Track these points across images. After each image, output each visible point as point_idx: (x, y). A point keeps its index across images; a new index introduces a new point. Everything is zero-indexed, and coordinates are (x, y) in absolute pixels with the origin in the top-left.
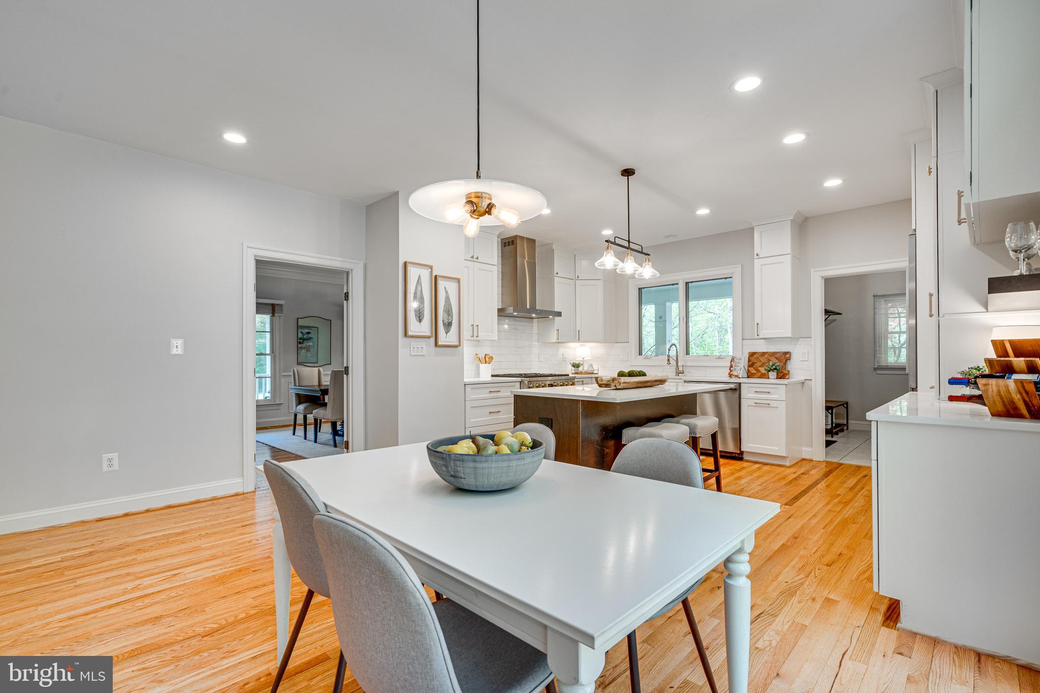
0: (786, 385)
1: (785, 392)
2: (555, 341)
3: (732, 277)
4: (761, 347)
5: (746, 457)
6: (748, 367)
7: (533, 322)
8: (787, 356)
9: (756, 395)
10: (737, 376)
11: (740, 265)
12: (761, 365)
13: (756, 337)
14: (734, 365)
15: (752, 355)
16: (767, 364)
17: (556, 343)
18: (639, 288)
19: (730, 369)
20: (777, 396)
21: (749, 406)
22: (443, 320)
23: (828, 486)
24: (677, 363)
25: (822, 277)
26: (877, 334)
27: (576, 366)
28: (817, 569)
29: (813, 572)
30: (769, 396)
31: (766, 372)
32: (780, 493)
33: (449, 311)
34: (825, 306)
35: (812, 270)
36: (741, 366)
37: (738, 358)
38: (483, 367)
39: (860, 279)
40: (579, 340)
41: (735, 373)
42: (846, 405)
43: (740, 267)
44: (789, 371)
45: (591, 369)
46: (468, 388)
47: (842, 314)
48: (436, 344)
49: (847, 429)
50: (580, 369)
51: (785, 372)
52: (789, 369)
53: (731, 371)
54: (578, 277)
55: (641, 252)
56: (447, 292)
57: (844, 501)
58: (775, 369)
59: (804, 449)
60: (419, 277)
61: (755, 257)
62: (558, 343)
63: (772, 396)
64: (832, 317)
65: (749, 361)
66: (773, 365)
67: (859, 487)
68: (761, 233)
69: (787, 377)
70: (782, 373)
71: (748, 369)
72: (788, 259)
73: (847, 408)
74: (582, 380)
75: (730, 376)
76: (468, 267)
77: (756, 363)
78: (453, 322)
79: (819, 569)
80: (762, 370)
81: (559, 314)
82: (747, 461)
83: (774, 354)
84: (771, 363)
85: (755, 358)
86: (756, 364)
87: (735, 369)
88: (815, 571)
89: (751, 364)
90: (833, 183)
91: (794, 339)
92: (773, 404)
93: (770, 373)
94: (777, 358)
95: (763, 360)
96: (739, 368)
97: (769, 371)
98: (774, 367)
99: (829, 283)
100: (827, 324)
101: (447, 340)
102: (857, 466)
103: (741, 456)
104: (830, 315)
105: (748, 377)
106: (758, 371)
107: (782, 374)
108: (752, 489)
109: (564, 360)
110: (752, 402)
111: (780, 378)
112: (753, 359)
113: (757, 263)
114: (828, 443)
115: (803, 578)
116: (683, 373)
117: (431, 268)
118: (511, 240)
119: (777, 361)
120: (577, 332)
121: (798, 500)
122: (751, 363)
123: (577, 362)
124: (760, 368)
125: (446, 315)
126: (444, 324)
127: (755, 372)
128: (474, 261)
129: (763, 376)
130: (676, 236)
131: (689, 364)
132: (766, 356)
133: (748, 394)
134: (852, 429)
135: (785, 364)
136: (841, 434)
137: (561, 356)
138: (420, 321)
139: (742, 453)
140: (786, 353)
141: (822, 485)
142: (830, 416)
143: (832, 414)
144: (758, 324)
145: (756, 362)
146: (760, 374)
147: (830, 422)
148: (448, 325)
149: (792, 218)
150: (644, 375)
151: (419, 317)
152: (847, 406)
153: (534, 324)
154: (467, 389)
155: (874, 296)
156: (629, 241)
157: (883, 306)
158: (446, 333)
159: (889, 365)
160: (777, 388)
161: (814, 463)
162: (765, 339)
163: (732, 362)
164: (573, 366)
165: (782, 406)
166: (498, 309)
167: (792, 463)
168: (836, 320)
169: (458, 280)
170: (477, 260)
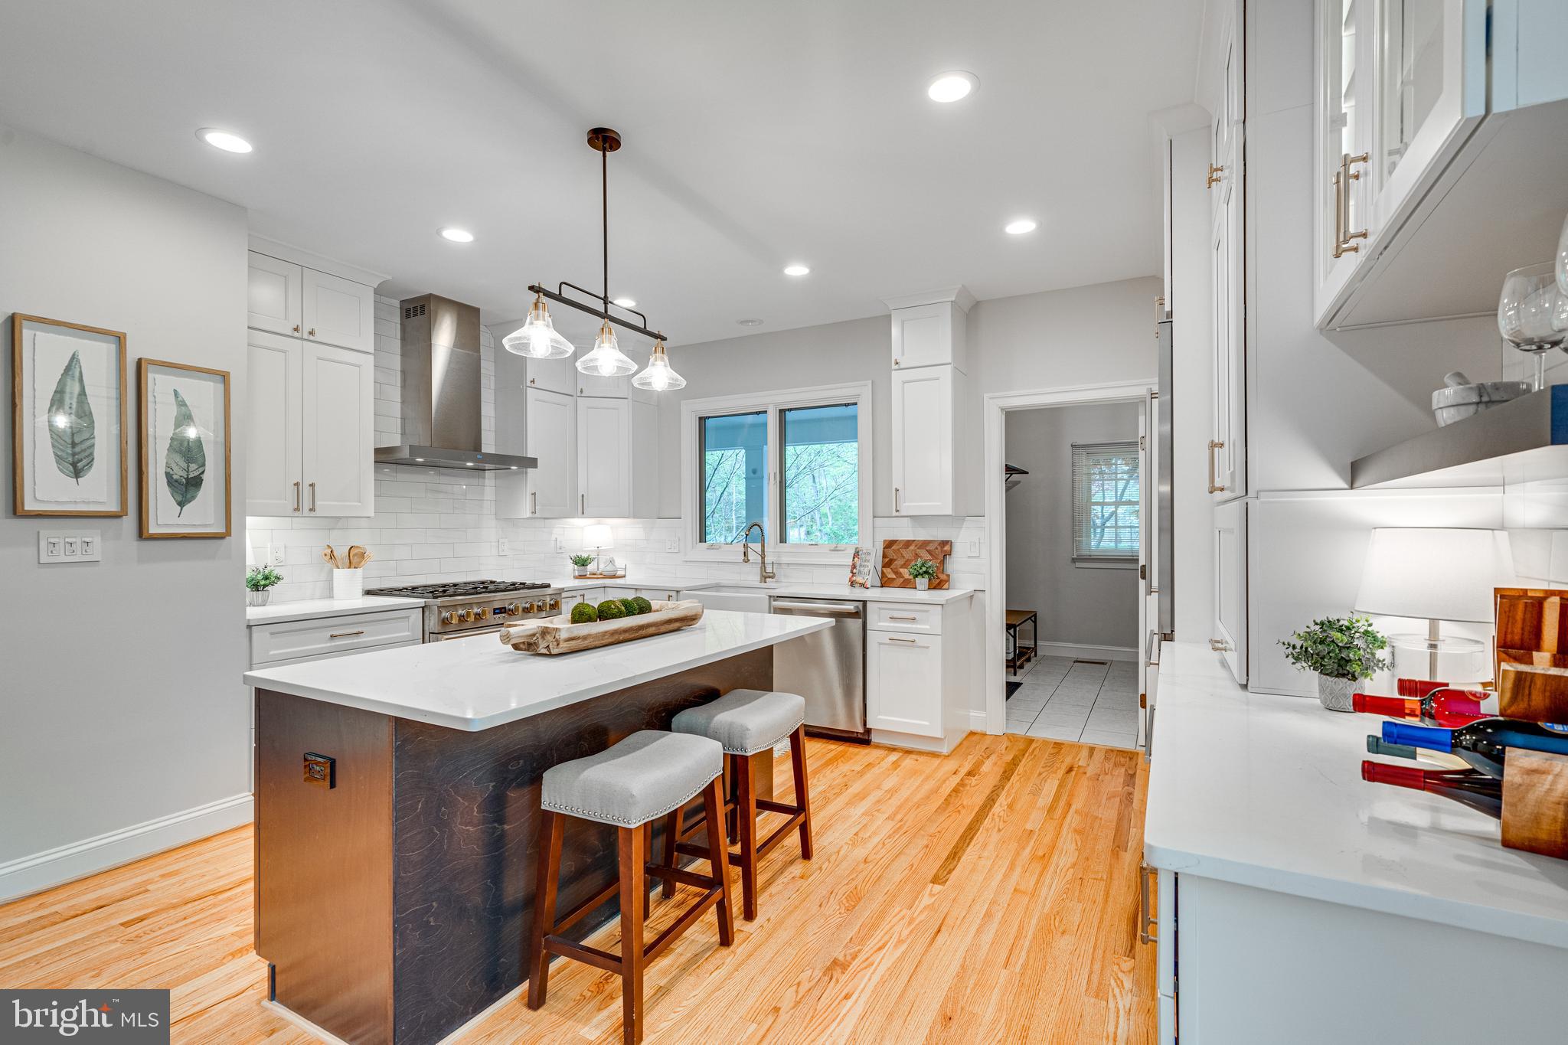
0: (942, 605)
1: (940, 617)
2: (529, 515)
3: (856, 404)
4: (905, 532)
5: (875, 738)
6: (883, 567)
7: (484, 478)
8: (947, 548)
9: (892, 624)
10: (862, 585)
11: (871, 382)
12: (905, 564)
13: (894, 513)
14: (858, 564)
15: (889, 544)
16: (913, 563)
17: (528, 518)
18: (700, 418)
19: (852, 572)
20: (928, 627)
21: (880, 644)
22: (166, 475)
23: (1010, 806)
24: (763, 558)
25: (1002, 410)
26: (1077, 505)
27: (581, 562)
30: (914, 626)
31: (911, 577)
32: (925, 842)
34: (1006, 461)
35: (986, 396)
36: (871, 565)
37: (865, 551)
38: (341, 575)
39: (1052, 415)
40: (583, 513)
41: (859, 579)
42: (1033, 617)
43: (870, 386)
44: (948, 576)
45: (610, 568)
47: (1027, 473)
48: (142, 533)
49: (1036, 655)
50: (591, 567)
51: (943, 577)
52: (949, 572)
53: (854, 574)
54: (581, 392)
55: (644, 331)
56: (180, 401)
57: (1041, 854)
58: (926, 572)
59: (973, 713)
60: (74, 358)
61: (894, 367)
62: (534, 518)
63: (918, 626)
64: (1015, 477)
65: (884, 556)
66: (923, 565)
67: (1062, 803)
68: (903, 322)
69: (946, 586)
70: (938, 578)
71: (883, 573)
72: (947, 373)
73: (1035, 622)
74: (582, 592)
75: (852, 584)
76: (284, 352)
77: (895, 560)
78: (204, 477)
80: (905, 573)
81: (533, 463)
82: (878, 746)
83: (924, 544)
84: (919, 562)
85: (894, 551)
86: (896, 562)
87: (860, 572)
89: (888, 563)
90: (1021, 227)
91: (957, 519)
92: (921, 640)
93: (918, 580)
94: (929, 552)
95: (908, 554)
96: (866, 570)
97: (916, 576)
98: (924, 569)
99: (1012, 418)
100: (1010, 487)
101: (180, 521)
102: (1055, 743)
103: (867, 738)
104: (1011, 474)
105: (882, 587)
106: (897, 573)
107: (938, 582)
108: (875, 833)
109: (559, 550)
110: (885, 638)
111: (934, 588)
112: (891, 553)
113: (897, 377)
114: (1011, 688)
116: (772, 577)
117: (120, 339)
118: (418, 305)
119: (930, 557)
120: (580, 498)
121: (959, 858)
122: (887, 560)
123: (585, 555)
124: (901, 570)
125: (178, 462)
126: (172, 482)
127: (895, 577)
128: (302, 339)
129: (907, 584)
130: (761, 322)
131: (785, 559)
132: (912, 548)
133: (880, 622)
134: (1043, 654)
135: (943, 562)
136: (1027, 666)
137: (553, 543)
138: (78, 474)
139: (868, 731)
140: (944, 543)
141: (1001, 805)
142: (1012, 639)
143: (1014, 637)
144: (897, 490)
145: (895, 558)
146: (902, 580)
147: (1012, 649)
148: (185, 487)
149: (953, 299)
150: (644, 608)
151: (75, 465)
152: (1035, 619)
153: (487, 481)
154: (255, 636)
155: (1072, 446)
156: (605, 300)
157: (1084, 462)
158: (179, 505)
159: (1092, 554)
160: (927, 611)
161: (987, 742)
162: (910, 516)
163: (856, 559)
164: (576, 563)
165: (936, 645)
166: (375, 449)
167: (952, 748)
168: (1019, 482)
169: (224, 377)
170: (311, 338)
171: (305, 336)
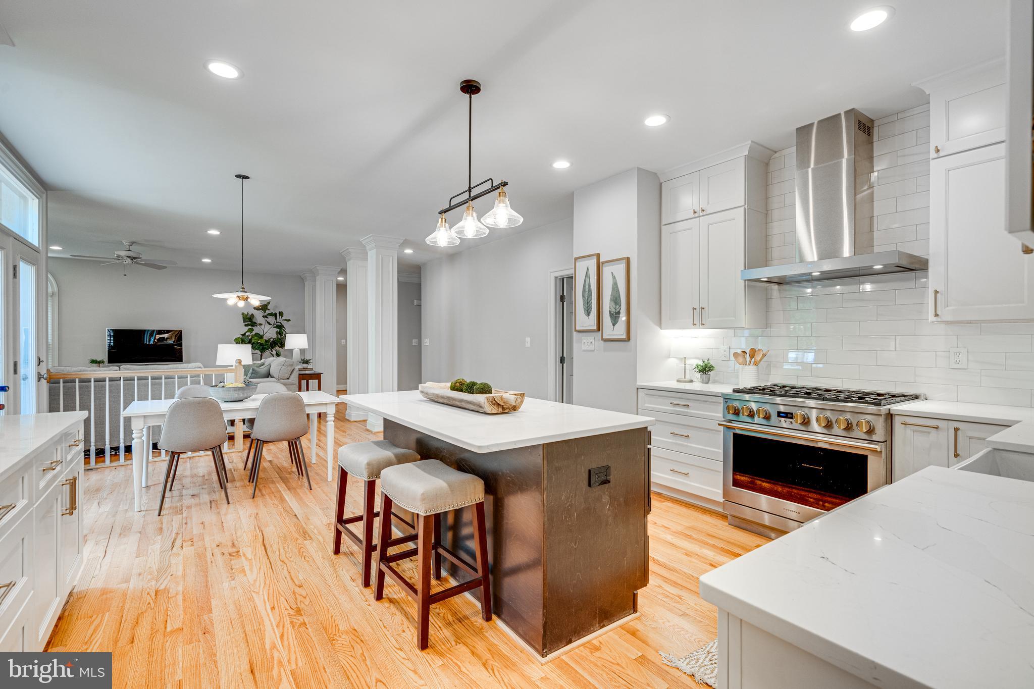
2: (933, 318)
22: (610, 311)
28: (152, 603)
29: (154, 597)
33: (616, 299)
46: (642, 393)
48: (602, 339)
56: (614, 278)
60: (588, 269)
78: (621, 311)
79: (149, 603)
88: (152, 599)
101: (613, 333)
115: (160, 586)
117: (598, 256)
125: (613, 304)
126: (610, 315)
128: (698, 217)
138: (588, 314)
148: (615, 317)
151: (588, 311)
154: (639, 394)
158: (614, 325)
169: (627, 260)
170: (704, 213)
171: (701, 214)
